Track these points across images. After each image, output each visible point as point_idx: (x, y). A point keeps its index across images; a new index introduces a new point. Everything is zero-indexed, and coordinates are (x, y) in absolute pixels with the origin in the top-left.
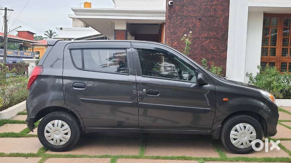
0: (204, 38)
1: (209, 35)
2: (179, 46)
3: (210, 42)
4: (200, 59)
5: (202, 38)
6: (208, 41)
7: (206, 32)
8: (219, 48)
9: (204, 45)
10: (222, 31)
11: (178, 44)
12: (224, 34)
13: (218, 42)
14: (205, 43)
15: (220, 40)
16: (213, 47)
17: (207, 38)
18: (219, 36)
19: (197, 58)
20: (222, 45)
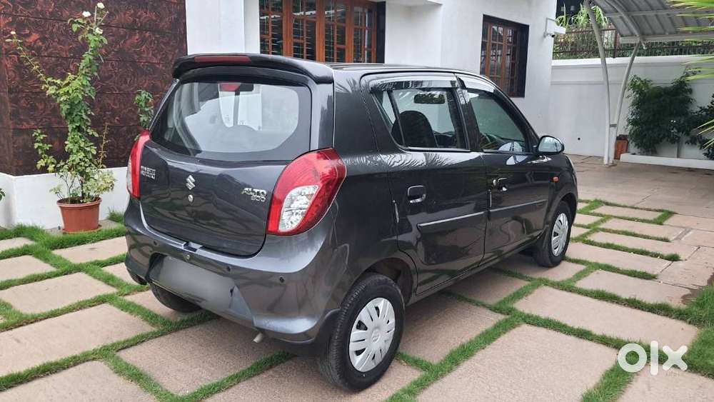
0: (123, 28)
1: (137, 20)
2: (46, 50)
3: (143, 40)
4: (120, 90)
5: (117, 27)
6: (137, 37)
7: (128, 9)
8: (168, 59)
9: (126, 49)
10: (170, 12)
11: (43, 39)
12: (176, 20)
13: (164, 44)
14: (128, 42)
15: (168, 36)
16: (150, 55)
17: (132, 28)
18: (164, 24)
19: (109, 89)
20: (175, 53)
